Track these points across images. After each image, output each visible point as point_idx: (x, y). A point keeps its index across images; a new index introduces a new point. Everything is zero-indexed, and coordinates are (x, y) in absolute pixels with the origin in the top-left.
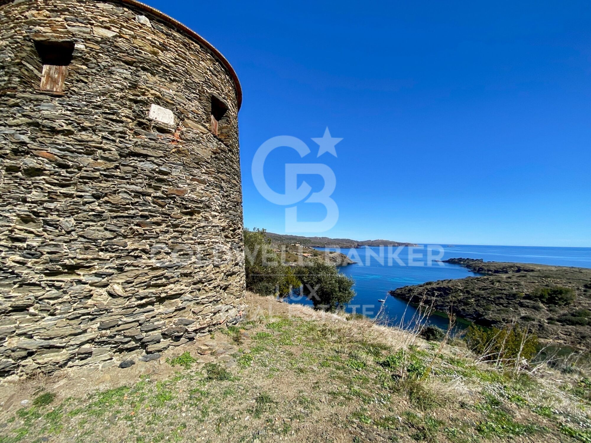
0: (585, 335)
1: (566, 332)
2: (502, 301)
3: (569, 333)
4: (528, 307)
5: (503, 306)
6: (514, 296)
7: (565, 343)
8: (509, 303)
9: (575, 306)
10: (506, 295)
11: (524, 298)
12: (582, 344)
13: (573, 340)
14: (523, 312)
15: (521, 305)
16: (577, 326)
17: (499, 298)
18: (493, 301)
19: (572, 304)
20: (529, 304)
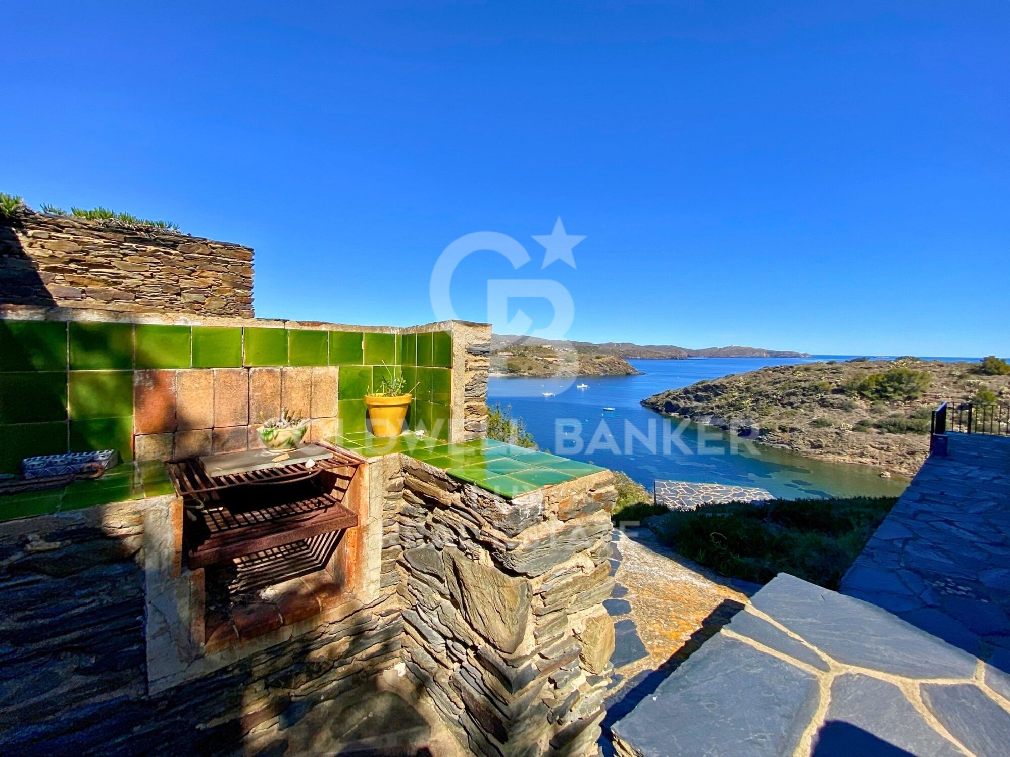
0: (916, 449)
1: (880, 443)
2: (793, 399)
3: (886, 446)
4: (832, 405)
5: (792, 408)
6: (816, 389)
7: (874, 463)
8: (803, 402)
9: (923, 403)
10: (804, 389)
11: (835, 392)
12: (905, 465)
13: (890, 459)
14: (819, 413)
15: (823, 403)
16: (910, 434)
17: (789, 395)
18: (779, 400)
19: (920, 400)
20: (836, 401)
